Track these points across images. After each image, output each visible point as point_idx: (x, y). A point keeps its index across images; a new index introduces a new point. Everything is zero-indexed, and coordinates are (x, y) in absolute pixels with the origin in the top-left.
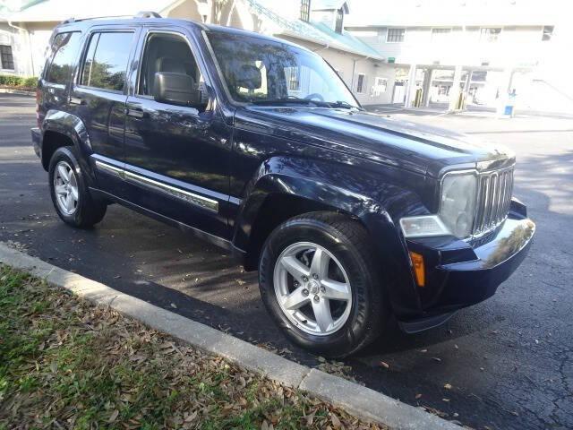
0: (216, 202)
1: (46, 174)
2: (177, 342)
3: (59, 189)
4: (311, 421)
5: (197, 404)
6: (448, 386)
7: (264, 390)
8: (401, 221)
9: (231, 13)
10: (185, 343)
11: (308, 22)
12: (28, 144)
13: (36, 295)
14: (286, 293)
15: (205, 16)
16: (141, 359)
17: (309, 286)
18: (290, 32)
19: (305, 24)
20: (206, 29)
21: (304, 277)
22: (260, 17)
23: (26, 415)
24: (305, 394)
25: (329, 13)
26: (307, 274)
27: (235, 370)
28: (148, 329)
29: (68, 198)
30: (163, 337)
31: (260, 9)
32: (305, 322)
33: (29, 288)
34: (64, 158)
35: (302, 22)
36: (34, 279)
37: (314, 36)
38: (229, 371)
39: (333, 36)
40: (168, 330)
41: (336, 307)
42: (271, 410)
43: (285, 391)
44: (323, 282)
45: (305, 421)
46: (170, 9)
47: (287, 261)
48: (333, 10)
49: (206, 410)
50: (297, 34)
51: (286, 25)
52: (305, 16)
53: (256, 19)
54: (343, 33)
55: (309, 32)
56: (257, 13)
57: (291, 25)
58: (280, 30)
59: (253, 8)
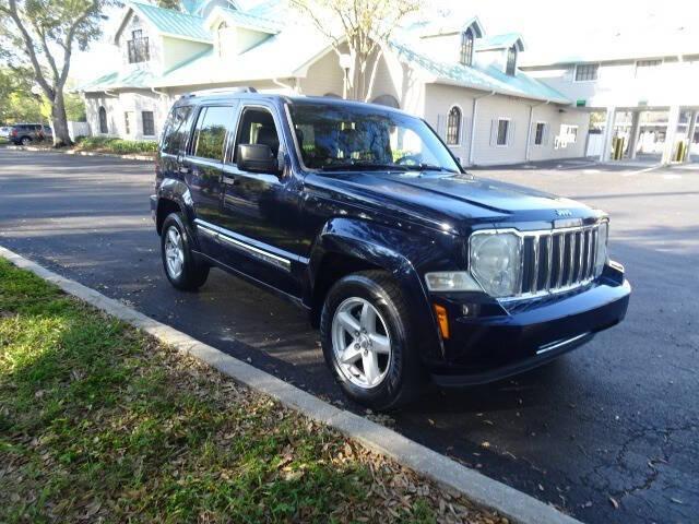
0: (288, 262)
1: (159, 238)
2: (237, 383)
3: (169, 252)
4: (326, 448)
5: (237, 428)
6: (486, 444)
7: (296, 423)
8: (426, 276)
9: (376, 63)
10: (243, 385)
11: (470, 65)
13: (132, 340)
14: (342, 347)
15: (347, 69)
16: (202, 393)
17: (360, 340)
18: (445, 78)
19: (467, 68)
20: (289, 102)
21: (356, 331)
22: (412, 64)
23: (106, 421)
24: (330, 428)
25: (500, 52)
26: (358, 328)
27: (278, 406)
28: (216, 371)
29: (176, 261)
30: (226, 378)
31: (411, 56)
32: (358, 376)
33: (128, 334)
34: (173, 223)
35: (462, 67)
36: (134, 328)
37: (477, 82)
38: (272, 408)
39: (502, 80)
40: (231, 374)
41: (381, 359)
42: (296, 438)
43: (314, 425)
44: (371, 336)
45: (322, 447)
46: (310, 64)
47: (343, 317)
48: (503, 49)
49: (243, 433)
50: (454, 81)
51: (441, 72)
52: (467, 60)
53: (406, 68)
54: (516, 74)
55: (471, 78)
56: (407, 61)
57: (447, 71)
58: (432, 78)
59: (403, 55)
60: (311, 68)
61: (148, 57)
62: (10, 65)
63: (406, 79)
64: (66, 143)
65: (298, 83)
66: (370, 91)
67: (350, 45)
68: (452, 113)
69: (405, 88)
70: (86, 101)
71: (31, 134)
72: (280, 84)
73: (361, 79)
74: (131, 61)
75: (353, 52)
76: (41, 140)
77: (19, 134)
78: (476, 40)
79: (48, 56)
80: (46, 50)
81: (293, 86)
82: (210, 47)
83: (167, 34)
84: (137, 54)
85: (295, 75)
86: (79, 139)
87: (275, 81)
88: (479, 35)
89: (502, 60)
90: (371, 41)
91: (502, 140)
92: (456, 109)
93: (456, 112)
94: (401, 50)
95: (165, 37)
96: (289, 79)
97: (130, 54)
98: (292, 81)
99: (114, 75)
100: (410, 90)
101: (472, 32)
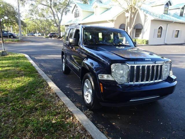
1: (62, 61)
3: (63, 64)
4: (67, 117)
6: (114, 124)
8: (99, 75)
10: (60, 98)
11: (167, 14)
12: (60, 54)
14: (86, 92)
15: (128, 17)
17: (88, 90)
18: (157, 18)
19: (166, 15)
20: (84, 27)
22: (147, 15)
24: (71, 112)
25: (178, 9)
26: (88, 87)
27: (63, 105)
30: (57, 96)
31: (147, 12)
35: (164, 15)
37: (168, 19)
43: (68, 111)
47: (86, 84)
48: (179, 8)
50: (160, 19)
51: (156, 16)
52: (166, 12)
53: (145, 16)
54: (183, 16)
55: (166, 18)
56: (146, 14)
57: (158, 16)
58: (153, 18)
59: (144, 12)
60: (118, 17)
61: (79, 16)
62: (51, 19)
63: (145, 19)
64: (60, 37)
65: (114, 21)
66: (134, 23)
67: (129, 10)
68: (159, 28)
69: (145, 21)
70: (65, 27)
71: (54, 35)
72: (109, 21)
73: (131, 19)
74: (75, 17)
75: (130, 12)
76: (55, 36)
77: (51, 35)
78: (170, 7)
79: (58, 17)
80: (57, 15)
81: (113, 22)
82: (93, 13)
83: (84, 10)
84: (77, 15)
85: (113, 19)
86: (63, 36)
87: (108, 21)
88: (171, 5)
89: (179, 12)
90: (135, 9)
91: (177, 36)
92: (161, 27)
93: (161, 28)
94: (144, 11)
95: (83, 11)
96: (112, 20)
97: (75, 15)
98: (112, 21)
99: (71, 21)
100: (146, 22)
101: (168, 4)
